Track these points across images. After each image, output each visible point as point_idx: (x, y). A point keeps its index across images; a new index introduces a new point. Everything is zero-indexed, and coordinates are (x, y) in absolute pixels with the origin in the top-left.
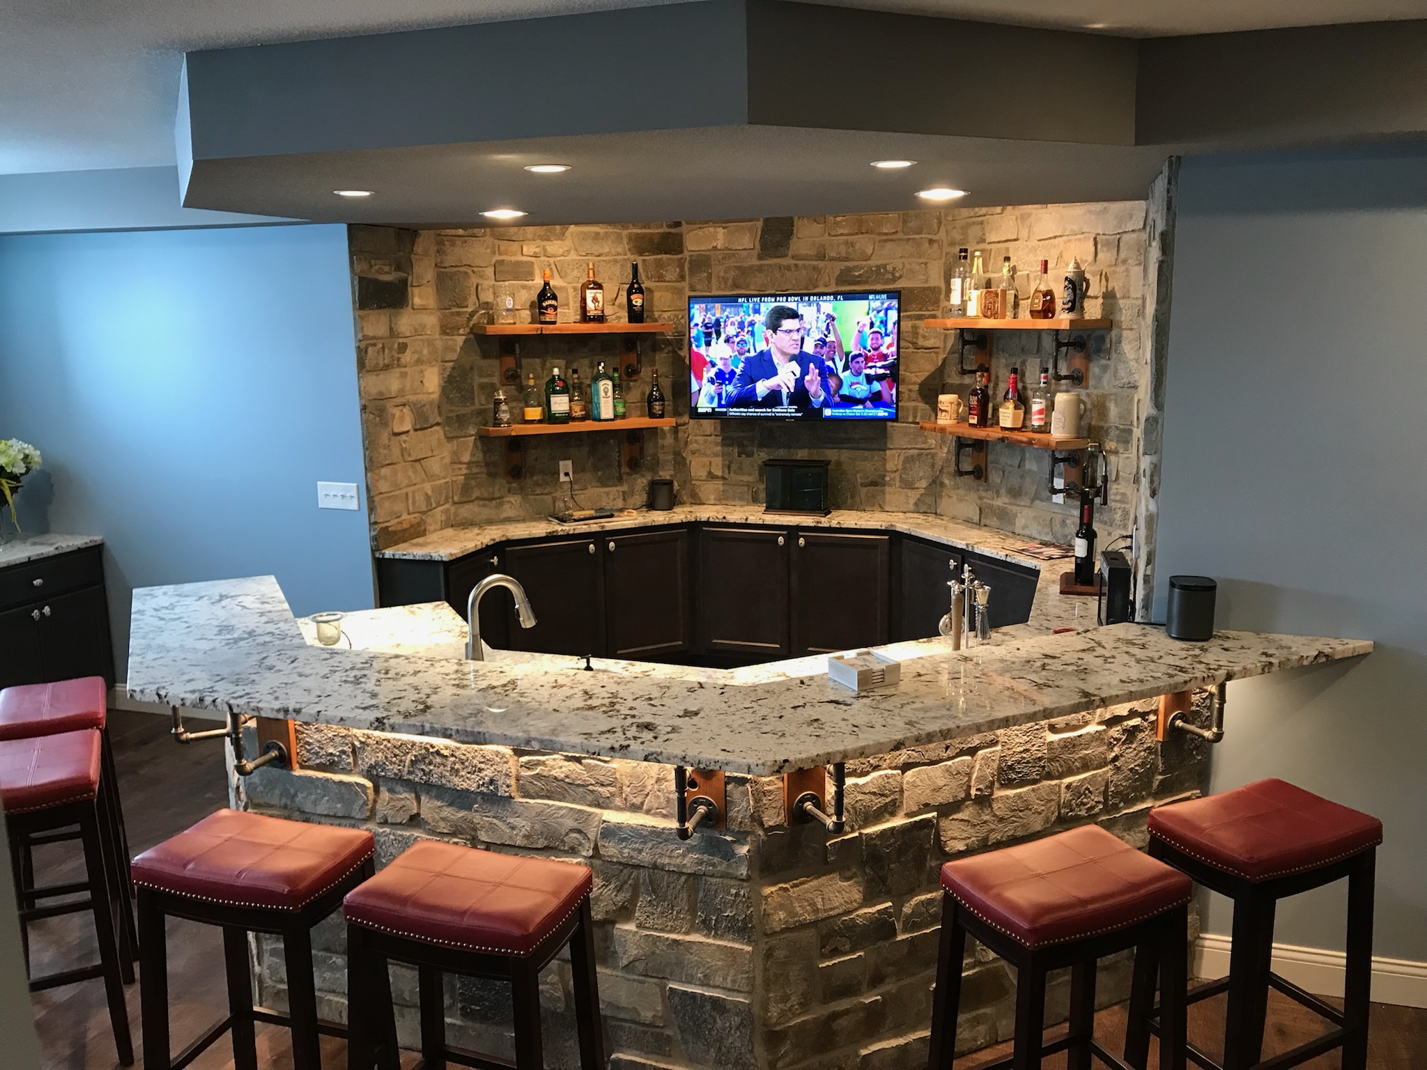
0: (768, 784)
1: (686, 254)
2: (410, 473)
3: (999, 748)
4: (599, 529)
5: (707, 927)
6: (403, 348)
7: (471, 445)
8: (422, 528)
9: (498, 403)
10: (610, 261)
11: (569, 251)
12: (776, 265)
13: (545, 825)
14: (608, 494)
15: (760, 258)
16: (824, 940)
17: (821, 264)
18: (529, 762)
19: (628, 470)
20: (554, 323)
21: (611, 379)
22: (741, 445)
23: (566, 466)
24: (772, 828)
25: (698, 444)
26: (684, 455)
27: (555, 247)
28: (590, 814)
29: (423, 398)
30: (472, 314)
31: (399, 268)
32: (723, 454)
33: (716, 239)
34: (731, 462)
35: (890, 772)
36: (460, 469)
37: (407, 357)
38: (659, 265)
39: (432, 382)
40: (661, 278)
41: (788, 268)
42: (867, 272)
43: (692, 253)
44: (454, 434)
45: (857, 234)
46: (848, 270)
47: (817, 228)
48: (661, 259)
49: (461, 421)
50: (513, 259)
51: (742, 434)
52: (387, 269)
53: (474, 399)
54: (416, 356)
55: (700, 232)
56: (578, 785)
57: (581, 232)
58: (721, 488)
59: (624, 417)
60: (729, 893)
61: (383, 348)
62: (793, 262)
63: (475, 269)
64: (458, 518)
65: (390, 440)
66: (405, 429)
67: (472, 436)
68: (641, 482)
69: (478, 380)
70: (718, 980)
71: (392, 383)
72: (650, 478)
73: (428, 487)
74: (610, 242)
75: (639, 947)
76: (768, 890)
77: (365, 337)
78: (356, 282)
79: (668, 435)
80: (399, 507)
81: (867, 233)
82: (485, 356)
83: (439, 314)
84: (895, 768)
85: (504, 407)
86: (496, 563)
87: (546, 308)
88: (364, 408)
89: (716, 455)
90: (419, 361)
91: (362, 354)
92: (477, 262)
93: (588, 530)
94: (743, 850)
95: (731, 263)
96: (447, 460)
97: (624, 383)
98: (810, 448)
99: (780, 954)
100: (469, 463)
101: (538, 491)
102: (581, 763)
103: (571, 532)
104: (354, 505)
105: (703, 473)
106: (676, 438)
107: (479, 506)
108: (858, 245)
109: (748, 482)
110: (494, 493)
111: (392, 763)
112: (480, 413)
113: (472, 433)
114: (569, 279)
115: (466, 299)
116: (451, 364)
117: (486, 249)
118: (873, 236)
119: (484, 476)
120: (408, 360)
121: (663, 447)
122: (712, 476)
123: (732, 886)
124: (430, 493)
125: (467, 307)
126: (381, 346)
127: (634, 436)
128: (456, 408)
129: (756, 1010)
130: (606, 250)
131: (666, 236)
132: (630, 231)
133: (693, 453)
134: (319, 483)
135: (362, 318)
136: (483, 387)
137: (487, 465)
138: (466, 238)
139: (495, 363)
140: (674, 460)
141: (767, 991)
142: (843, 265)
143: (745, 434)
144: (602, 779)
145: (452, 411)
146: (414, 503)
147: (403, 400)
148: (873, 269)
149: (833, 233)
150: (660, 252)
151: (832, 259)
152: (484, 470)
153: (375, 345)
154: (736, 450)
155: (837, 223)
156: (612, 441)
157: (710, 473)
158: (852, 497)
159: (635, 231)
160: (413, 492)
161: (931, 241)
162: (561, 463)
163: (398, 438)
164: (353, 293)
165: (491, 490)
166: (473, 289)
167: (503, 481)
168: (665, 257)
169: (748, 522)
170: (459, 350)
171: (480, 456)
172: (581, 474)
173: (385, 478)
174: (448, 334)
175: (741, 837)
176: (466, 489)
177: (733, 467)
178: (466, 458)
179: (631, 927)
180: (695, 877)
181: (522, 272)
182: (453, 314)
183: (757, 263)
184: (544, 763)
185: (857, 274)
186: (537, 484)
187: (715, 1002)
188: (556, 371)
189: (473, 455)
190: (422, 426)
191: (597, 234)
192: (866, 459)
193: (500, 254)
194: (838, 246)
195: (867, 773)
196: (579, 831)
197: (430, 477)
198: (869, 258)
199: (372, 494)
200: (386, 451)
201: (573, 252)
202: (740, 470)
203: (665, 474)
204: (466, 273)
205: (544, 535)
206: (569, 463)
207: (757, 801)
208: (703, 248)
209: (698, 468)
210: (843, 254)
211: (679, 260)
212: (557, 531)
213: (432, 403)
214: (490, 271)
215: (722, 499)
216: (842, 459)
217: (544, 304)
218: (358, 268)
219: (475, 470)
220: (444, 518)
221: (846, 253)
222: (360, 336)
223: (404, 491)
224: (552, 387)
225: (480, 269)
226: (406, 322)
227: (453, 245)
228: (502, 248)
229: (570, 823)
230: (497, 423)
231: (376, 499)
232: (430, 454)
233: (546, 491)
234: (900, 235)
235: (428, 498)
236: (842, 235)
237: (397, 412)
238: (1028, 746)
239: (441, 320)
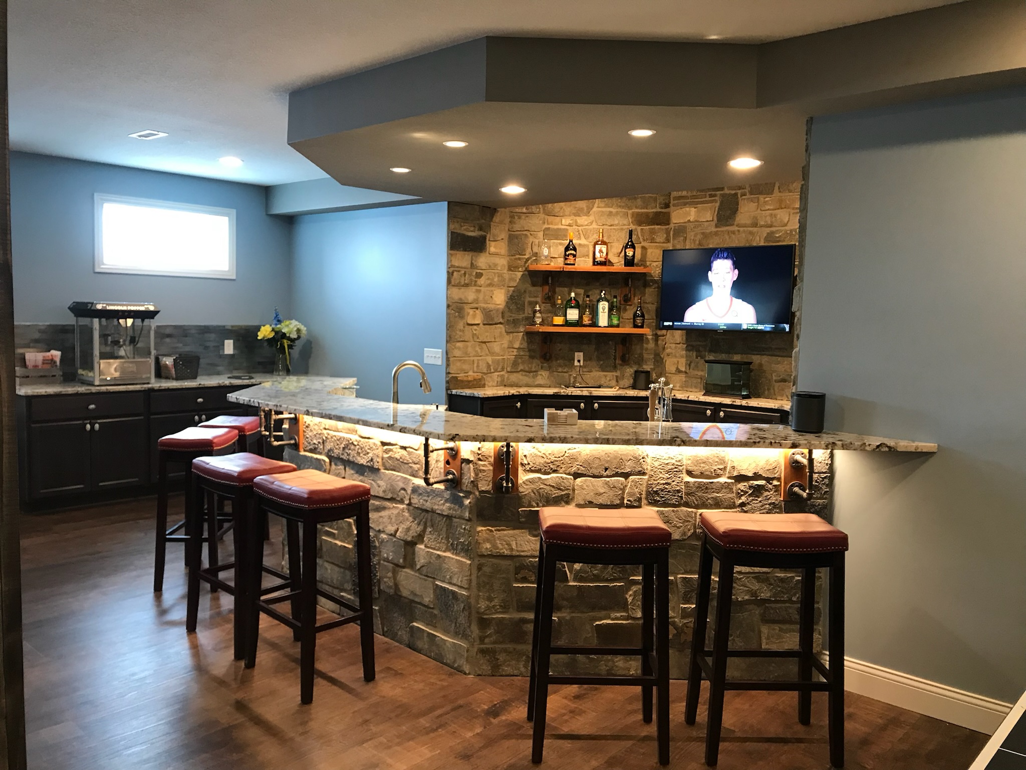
0: (484, 465)
1: (672, 225)
2: (478, 349)
3: (646, 477)
4: (588, 394)
5: (453, 548)
6: (479, 275)
7: (520, 337)
8: (483, 383)
9: (535, 312)
10: (618, 229)
11: (592, 223)
12: (726, 231)
13: (392, 485)
14: (606, 376)
15: (716, 226)
16: (518, 569)
17: (754, 230)
18: (387, 449)
19: (620, 362)
20: (574, 264)
21: (608, 301)
22: (698, 351)
23: (579, 355)
24: (483, 492)
25: (671, 349)
26: (662, 356)
27: (582, 220)
28: (409, 480)
29: (491, 306)
30: (527, 260)
31: (481, 229)
32: (687, 356)
33: (690, 215)
34: (691, 362)
35: (564, 476)
36: (513, 352)
37: (482, 281)
38: (652, 232)
39: (499, 298)
40: (653, 241)
41: (733, 232)
42: (784, 234)
43: (676, 225)
44: (512, 330)
45: (778, 209)
46: (773, 233)
47: (753, 206)
48: (654, 228)
49: (515, 323)
50: (556, 227)
51: (699, 343)
52: (472, 229)
53: (524, 310)
54: (489, 282)
55: (680, 211)
56: (405, 463)
57: (601, 211)
58: (684, 380)
59: (618, 326)
60: (462, 528)
61: (465, 274)
62: (737, 228)
63: (532, 233)
64: (509, 381)
65: (464, 327)
66: (477, 322)
67: (522, 332)
68: (630, 371)
69: (528, 299)
70: (455, 581)
71: (470, 295)
72: (635, 369)
73: (489, 359)
74: (619, 217)
75: (424, 558)
76: (479, 529)
77: (452, 266)
78: (450, 235)
79: (651, 342)
80: (466, 367)
81: (785, 208)
82: (534, 285)
83: (508, 258)
84: (569, 474)
85: (538, 315)
86: (519, 407)
87: (568, 256)
88: (448, 306)
89: (682, 357)
90: (490, 285)
91: (450, 275)
92: (533, 228)
93: (581, 394)
94: (467, 502)
95: (698, 230)
96: (506, 345)
97: (622, 307)
98: (742, 354)
99: (486, 569)
100: (519, 349)
101: (560, 370)
102: (405, 450)
103: (570, 394)
104: (439, 362)
105: (673, 369)
106: (657, 344)
107: (522, 375)
108: (779, 216)
109: (701, 375)
110: (531, 368)
111: (336, 449)
112: (527, 318)
113: (522, 330)
114: (590, 240)
115: (524, 250)
116: (513, 289)
117: (540, 220)
118: (789, 210)
119: (527, 357)
120: (482, 283)
121: (647, 349)
122: (679, 371)
123: (463, 524)
124: (490, 362)
125: (525, 255)
126: (463, 272)
127: (625, 339)
128: (513, 315)
129: (472, 601)
130: (616, 222)
131: (657, 214)
132: (633, 211)
133: (668, 355)
134: (425, 349)
135: (452, 255)
136: (530, 303)
137: (529, 351)
138: (528, 215)
139: (540, 289)
140: (654, 358)
141: (479, 591)
142: (768, 230)
143: (701, 343)
144: (414, 459)
145: (511, 316)
146: (478, 366)
147: (476, 305)
148: (788, 232)
149: (762, 209)
150: (653, 224)
151: (761, 226)
152: (527, 354)
153: (459, 271)
154: (695, 354)
155: (765, 202)
156: (610, 342)
157: (677, 368)
158: (769, 389)
159: (636, 210)
160: (478, 360)
162: (576, 354)
163: (471, 327)
164: (448, 241)
165: (530, 366)
166: (530, 244)
167: (539, 362)
168: (657, 227)
169: (689, 399)
170: (518, 280)
171: (525, 345)
172: (589, 362)
173: (459, 348)
174: (512, 271)
175: (468, 494)
176: (515, 364)
177: (693, 365)
178: (517, 345)
179: (422, 547)
180: (449, 517)
181: (558, 234)
182: (516, 259)
183: (714, 229)
184: (391, 450)
185: (777, 235)
186: (560, 366)
187: (453, 593)
188: (573, 295)
189: (521, 344)
190: (489, 321)
191: (611, 212)
192: (779, 363)
193: (548, 224)
194: (766, 217)
195: (549, 473)
196: (404, 489)
197: (492, 353)
198: (786, 225)
199: (449, 356)
200: (461, 333)
201: (594, 223)
202: (697, 367)
203: (647, 367)
204: (526, 235)
205: (552, 394)
206: (581, 354)
207: (477, 475)
208: (682, 221)
209: (670, 365)
210: (769, 222)
211: (667, 229)
212: (560, 392)
213: (498, 310)
214: (541, 234)
215: (684, 387)
216: (763, 362)
217: (567, 253)
218: (452, 226)
219: (522, 353)
220: (499, 379)
221: (771, 222)
222: (450, 264)
223: (472, 358)
224: (568, 304)
225: (535, 233)
226: (482, 261)
227: (520, 218)
228: (550, 221)
229: (401, 485)
230: (534, 324)
231: (451, 359)
232: (493, 340)
233: (565, 370)
235: (489, 366)
236: (768, 210)
237: (471, 312)
238: (669, 481)
239: (509, 262)
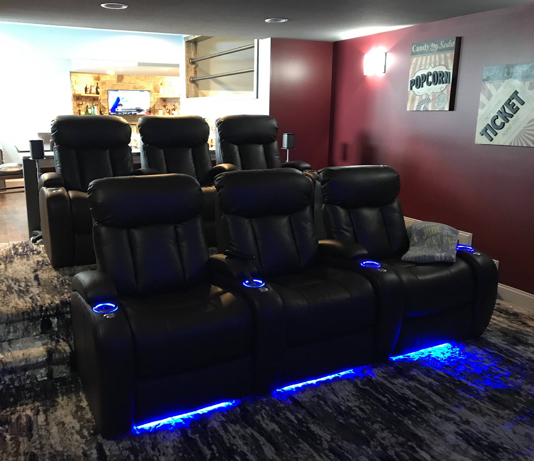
9: (80, 110)
12: (121, 84)
15: (117, 82)
17: (129, 84)
33: (107, 78)
43: (102, 81)
45: (136, 79)
47: (128, 77)
55: (104, 76)
62: (124, 84)
87: (87, 91)
95: (110, 83)
118: (139, 80)
131: (98, 77)
139: (76, 101)
148: (140, 86)
149: (132, 79)
150: (97, 80)
161: (151, 82)
183: (116, 83)
185: (137, 87)
208: (105, 80)
210: (134, 83)
234: (144, 80)
